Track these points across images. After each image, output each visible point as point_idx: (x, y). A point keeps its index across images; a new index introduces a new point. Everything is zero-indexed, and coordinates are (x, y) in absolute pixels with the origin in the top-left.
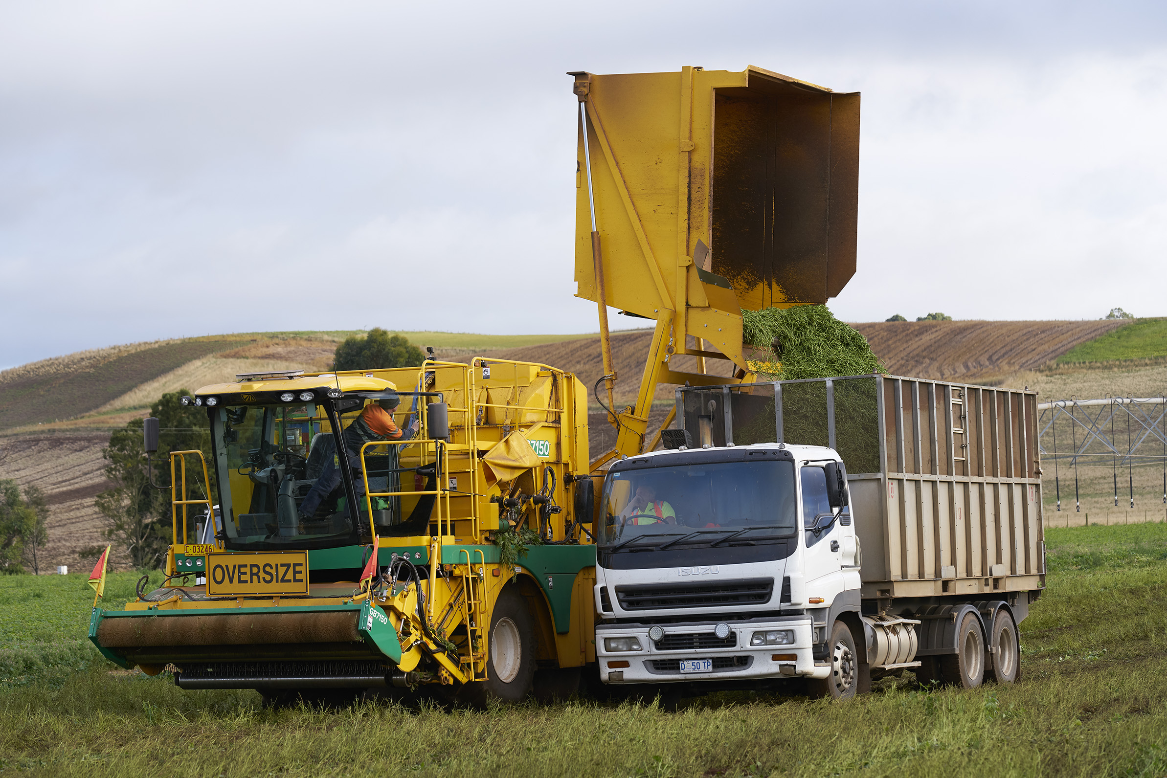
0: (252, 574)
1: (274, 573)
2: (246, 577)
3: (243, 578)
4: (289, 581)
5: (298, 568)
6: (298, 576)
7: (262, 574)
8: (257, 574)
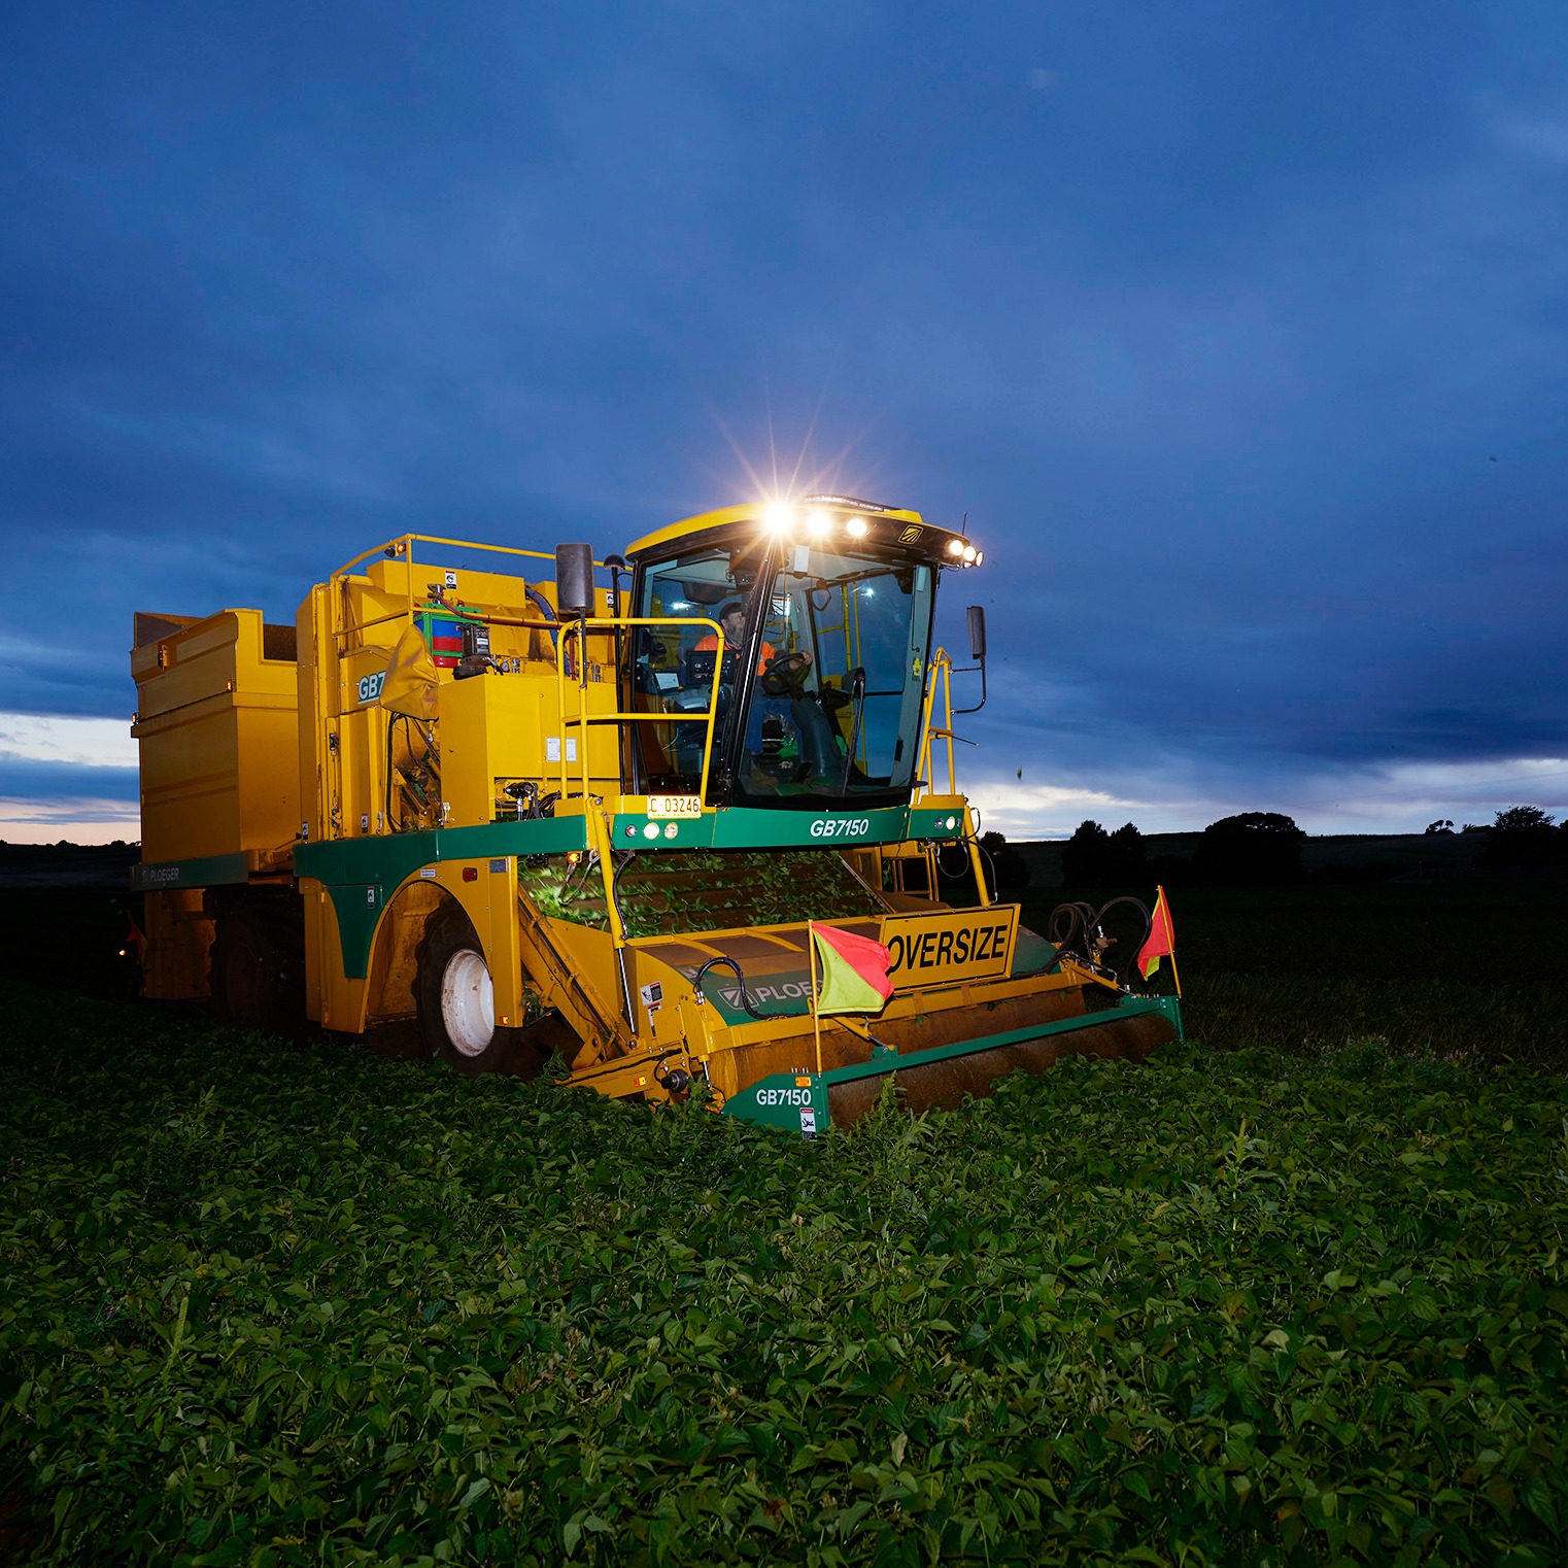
0: (942, 949)
1: (970, 946)
2: (930, 956)
3: (929, 956)
4: (986, 956)
5: (1001, 935)
6: (1000, 948)
7: (954, 949)
8: (947, 949)
